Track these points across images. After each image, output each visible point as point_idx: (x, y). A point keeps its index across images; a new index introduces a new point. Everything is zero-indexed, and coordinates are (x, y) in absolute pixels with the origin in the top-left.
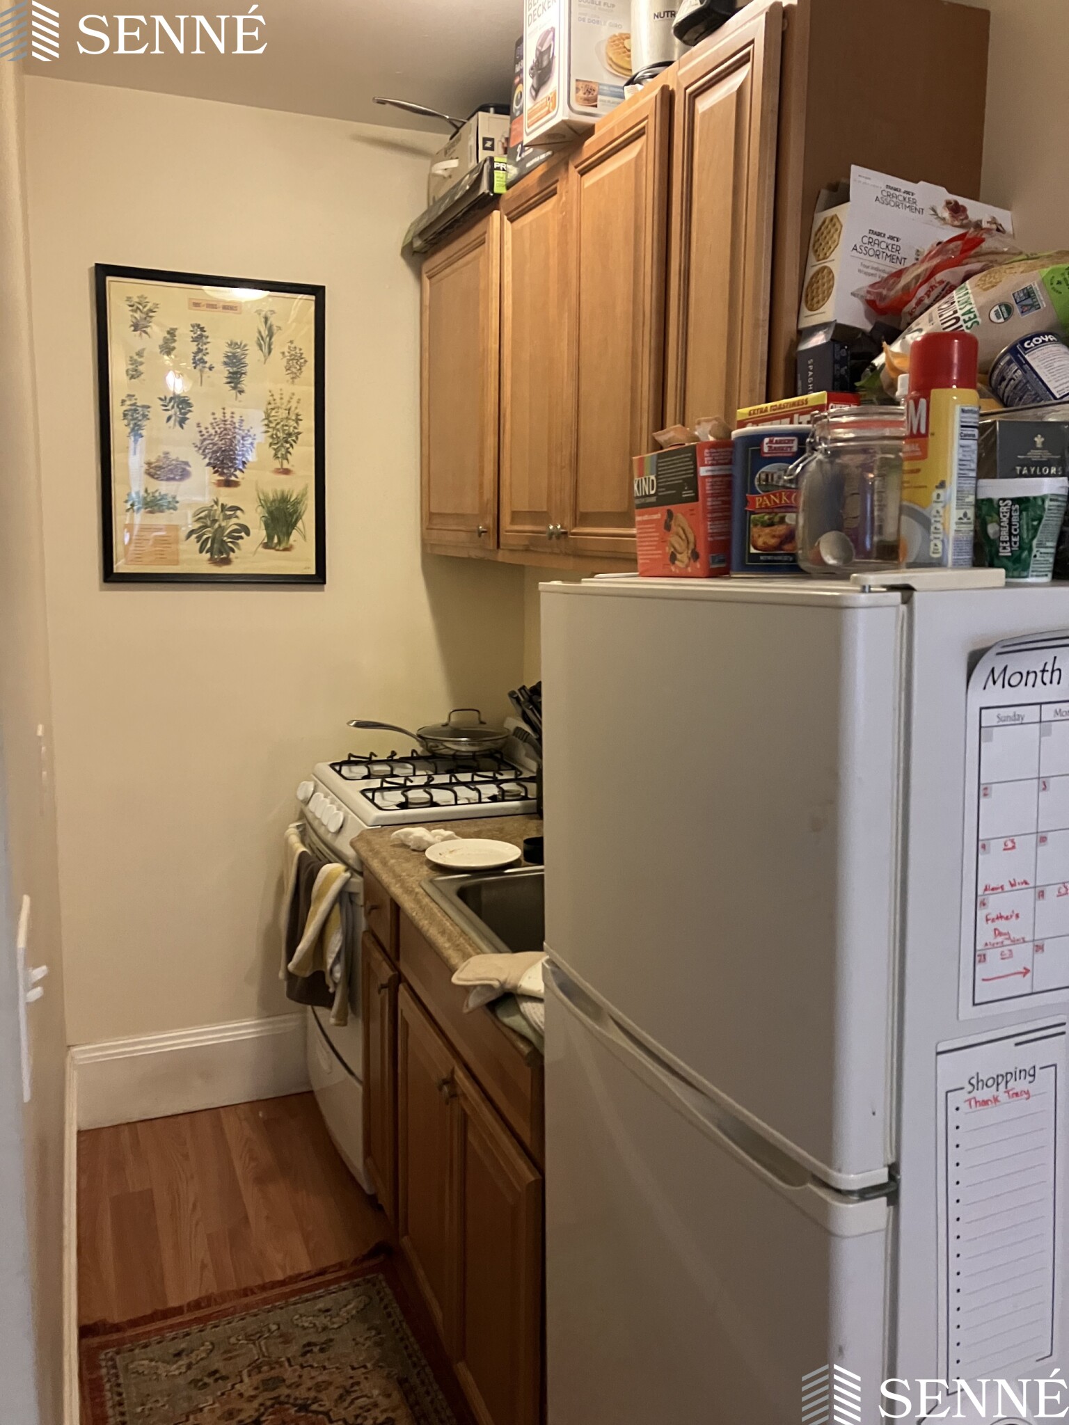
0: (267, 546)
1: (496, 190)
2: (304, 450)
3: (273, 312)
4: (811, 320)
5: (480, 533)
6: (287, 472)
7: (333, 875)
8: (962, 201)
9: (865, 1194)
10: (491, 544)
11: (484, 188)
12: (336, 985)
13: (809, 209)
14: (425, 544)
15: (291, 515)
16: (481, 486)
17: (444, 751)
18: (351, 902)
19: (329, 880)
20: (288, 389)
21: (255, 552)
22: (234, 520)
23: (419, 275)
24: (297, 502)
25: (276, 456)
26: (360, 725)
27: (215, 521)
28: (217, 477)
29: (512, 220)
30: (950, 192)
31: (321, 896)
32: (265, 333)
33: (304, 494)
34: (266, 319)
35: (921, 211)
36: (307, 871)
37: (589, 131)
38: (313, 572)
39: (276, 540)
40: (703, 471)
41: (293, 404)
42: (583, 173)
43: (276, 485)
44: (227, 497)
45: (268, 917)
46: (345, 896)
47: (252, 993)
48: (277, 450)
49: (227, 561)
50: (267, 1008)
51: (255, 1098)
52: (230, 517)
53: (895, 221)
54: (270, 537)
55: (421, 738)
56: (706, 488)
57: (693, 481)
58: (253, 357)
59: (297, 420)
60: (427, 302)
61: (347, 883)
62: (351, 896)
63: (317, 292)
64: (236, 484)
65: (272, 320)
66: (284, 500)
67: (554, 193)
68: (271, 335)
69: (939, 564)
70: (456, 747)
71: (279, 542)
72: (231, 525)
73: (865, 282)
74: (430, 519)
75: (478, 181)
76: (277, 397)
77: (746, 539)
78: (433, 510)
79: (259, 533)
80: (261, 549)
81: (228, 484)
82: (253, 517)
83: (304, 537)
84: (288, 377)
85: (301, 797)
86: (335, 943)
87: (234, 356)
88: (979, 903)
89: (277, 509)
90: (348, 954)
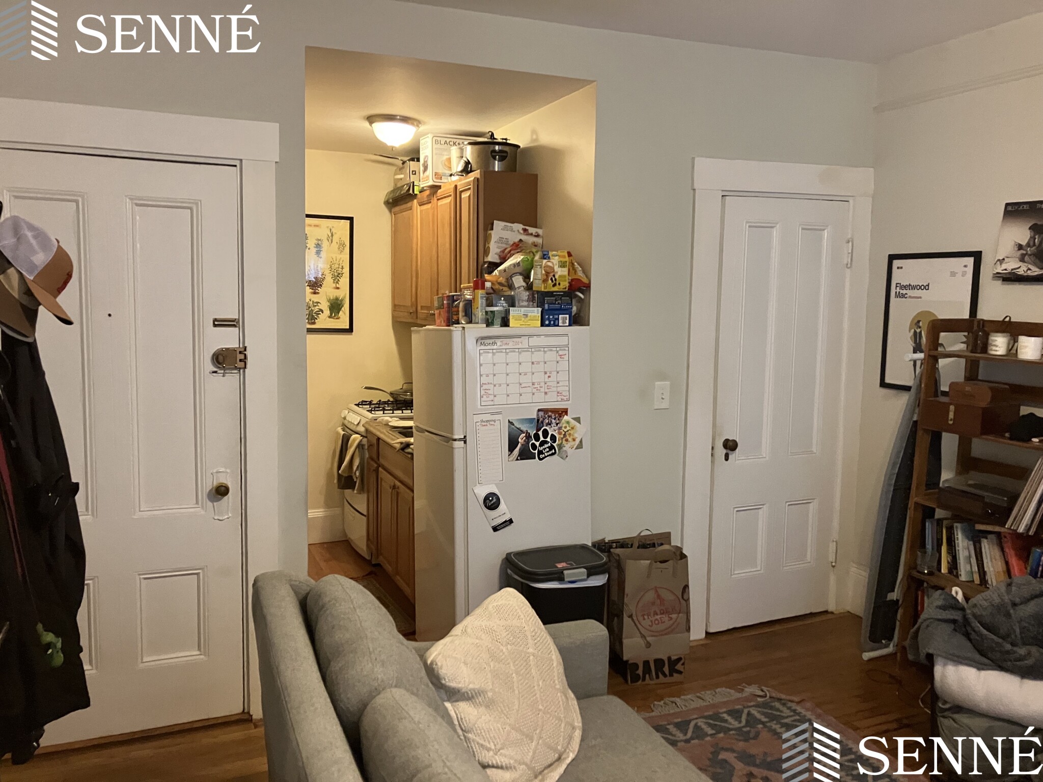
0: (330, 317)
1: (415, 193)
2: (345, 280)
3: (333, 227)
4: (486, 260)
5: (411, 313)
6: (338, 288)
7: (356, 439)
8: (527, 228)
9: (460, 440)
10: (415, 317)
11: (411, 192)
12: (357, 478)
13: (486, 230)
14: (393, 317)
15: (340, 305)
16: (411, 295)
17: (401, 399)
18: (363, 448)
19: (354, 440)
20: (339, 256)
21: (325, 320)
22: (317, 307)
23: (390, 212)
24: (342, 300)
25: (334, 283)
26: (366, 388)
27: (310, 307)
28: (311, 291)
29: (420, 205)
30: (524, 225)
31: (351, 447)
32: (330, 235)
33: (345, 297)
34: (331, 230)
35: (514, 231)
36: (346, 440)
37: (439, 187)
38: (348, 327)
39: (333, 315)
40: (445, 302)
41: (341, 262)
42: (438, 200)
43: (333, 294)
44: (315, 298)
45: (329, 466)
46: (360, 446)
47: (322, 499)
48: (334, 280)
49: (314, 323)
50: (328, 505)
51: (322, 542)
52: (316, 306)
53: (507, 235)
54: (331, 314)
55: (391, 394)
56: (445, 306)
57: (443, 304)
58: (325, 244)
59: (342, 268)
60: (393, 224)
61: (361, 441)
62: (363, 445)
63: (351, 219)
64: (318, 293)
65: (333, 230)
66: (337, 299)
67: (430, 202)
68: (332, 235)
69: (478, 323)
70: (405, 397)
71: (335, 316)
72: (316, 309)
73: (498, 251)
74: (395, 307)
75: (409, 189)
76: (335, 259)
77: (452, 318)
78: (397, 303)
79: (327, 312)
80: (328, 318)
81: (315, 293)
82: (325, 306)
83: (345, 314)
84: (339, 252)
85: (343, 416)
86: (357, 462)
87: (318, 244)
88: (481, 386)
89: (334, 303)
90: (361, 466)
